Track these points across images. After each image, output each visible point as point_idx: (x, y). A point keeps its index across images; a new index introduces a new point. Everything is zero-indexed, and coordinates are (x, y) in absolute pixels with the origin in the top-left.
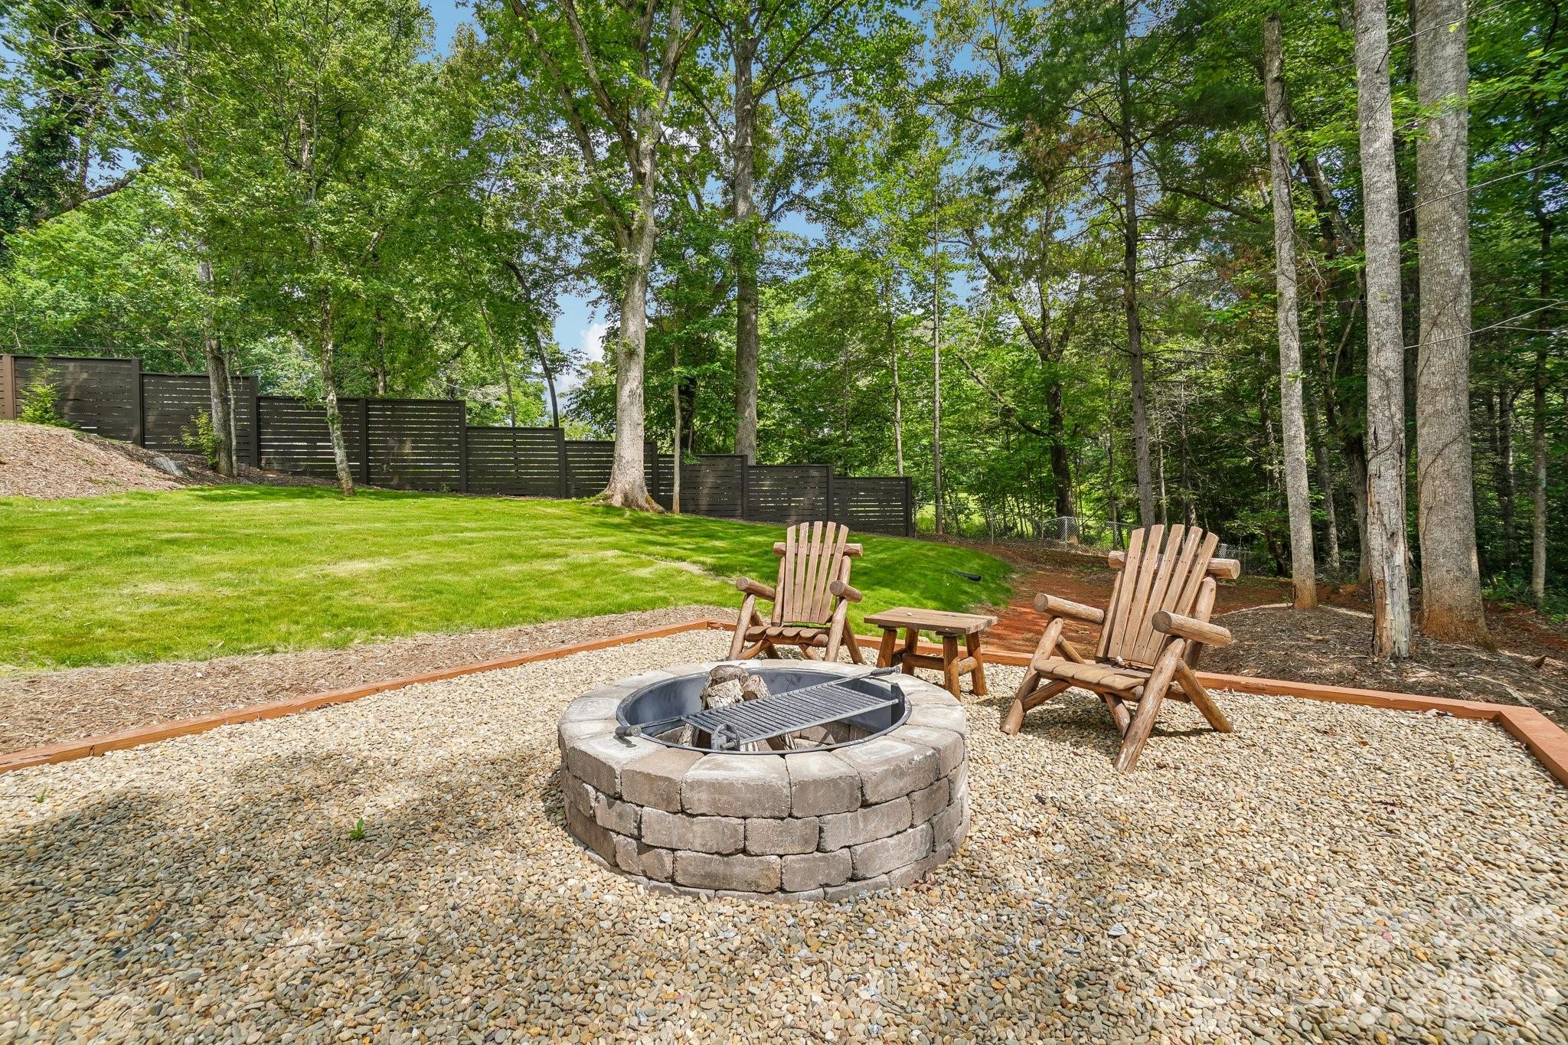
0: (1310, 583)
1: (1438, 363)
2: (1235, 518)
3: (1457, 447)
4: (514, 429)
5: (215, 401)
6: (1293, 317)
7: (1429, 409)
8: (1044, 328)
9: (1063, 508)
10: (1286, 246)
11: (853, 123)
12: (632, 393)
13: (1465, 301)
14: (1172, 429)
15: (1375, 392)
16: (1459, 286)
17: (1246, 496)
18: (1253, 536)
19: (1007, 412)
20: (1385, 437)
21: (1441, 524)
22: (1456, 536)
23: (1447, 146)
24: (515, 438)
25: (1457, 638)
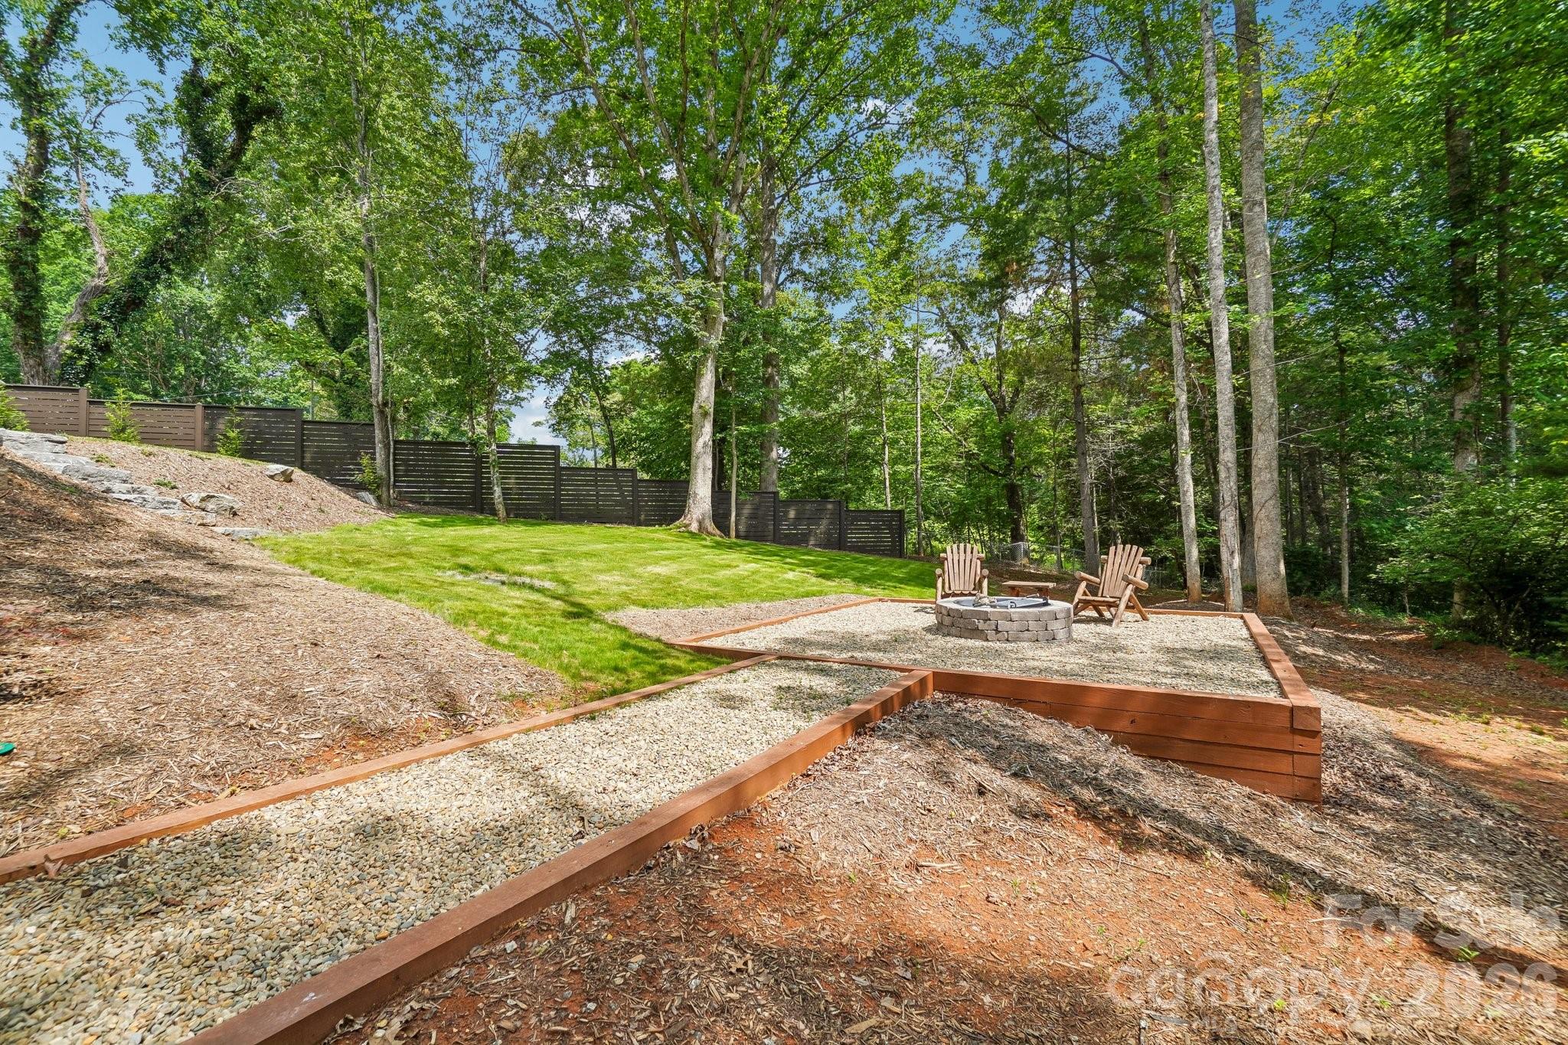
0: (1197, 585)
1: (1262, 453)
2: (1151, 544)
3: (1272, 502)
4: (596, 469)
5: (379, 447)
6: (1185, 415)
7: (1258, 480)
8: (1000, 386)
9: (1017, 536)
10: (1180, 369)
11: (841, 208)
12: (705, 445)
13: (1275, 418)
14: (1103, 473)
15: (1222, 475)
16: (1271, 410)
17: (1161, 525)
18: (1165, 558)
19: (970, 456)
20: (1228, 498)
21: (1265, 547)
22: (1273, 554)
23: (1263, 329)
24: (596, 476)
25: (1274, 613)
